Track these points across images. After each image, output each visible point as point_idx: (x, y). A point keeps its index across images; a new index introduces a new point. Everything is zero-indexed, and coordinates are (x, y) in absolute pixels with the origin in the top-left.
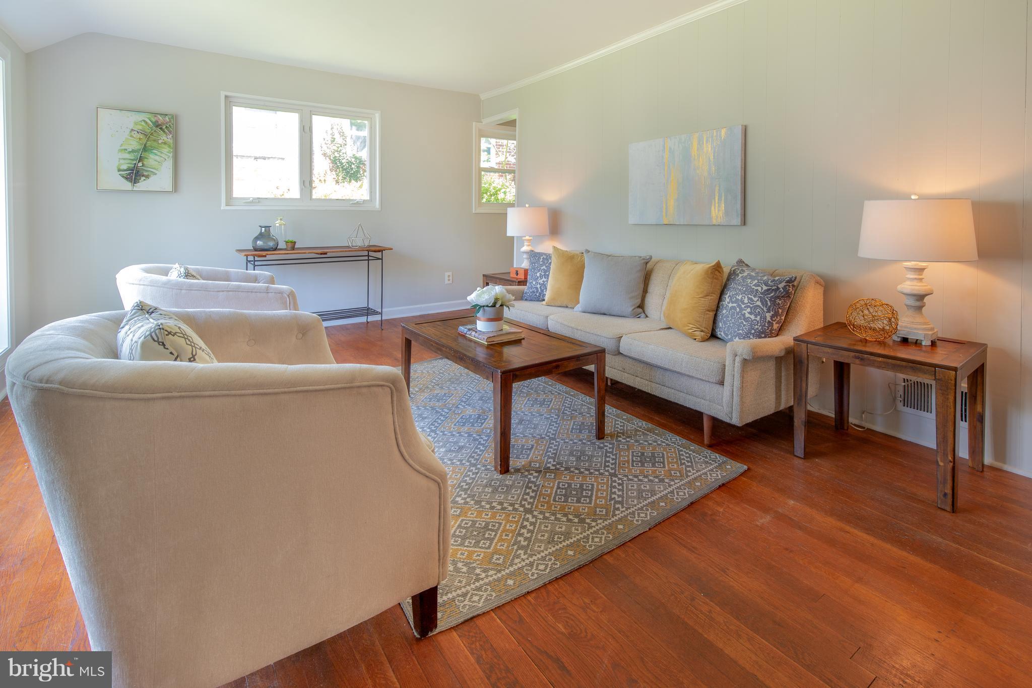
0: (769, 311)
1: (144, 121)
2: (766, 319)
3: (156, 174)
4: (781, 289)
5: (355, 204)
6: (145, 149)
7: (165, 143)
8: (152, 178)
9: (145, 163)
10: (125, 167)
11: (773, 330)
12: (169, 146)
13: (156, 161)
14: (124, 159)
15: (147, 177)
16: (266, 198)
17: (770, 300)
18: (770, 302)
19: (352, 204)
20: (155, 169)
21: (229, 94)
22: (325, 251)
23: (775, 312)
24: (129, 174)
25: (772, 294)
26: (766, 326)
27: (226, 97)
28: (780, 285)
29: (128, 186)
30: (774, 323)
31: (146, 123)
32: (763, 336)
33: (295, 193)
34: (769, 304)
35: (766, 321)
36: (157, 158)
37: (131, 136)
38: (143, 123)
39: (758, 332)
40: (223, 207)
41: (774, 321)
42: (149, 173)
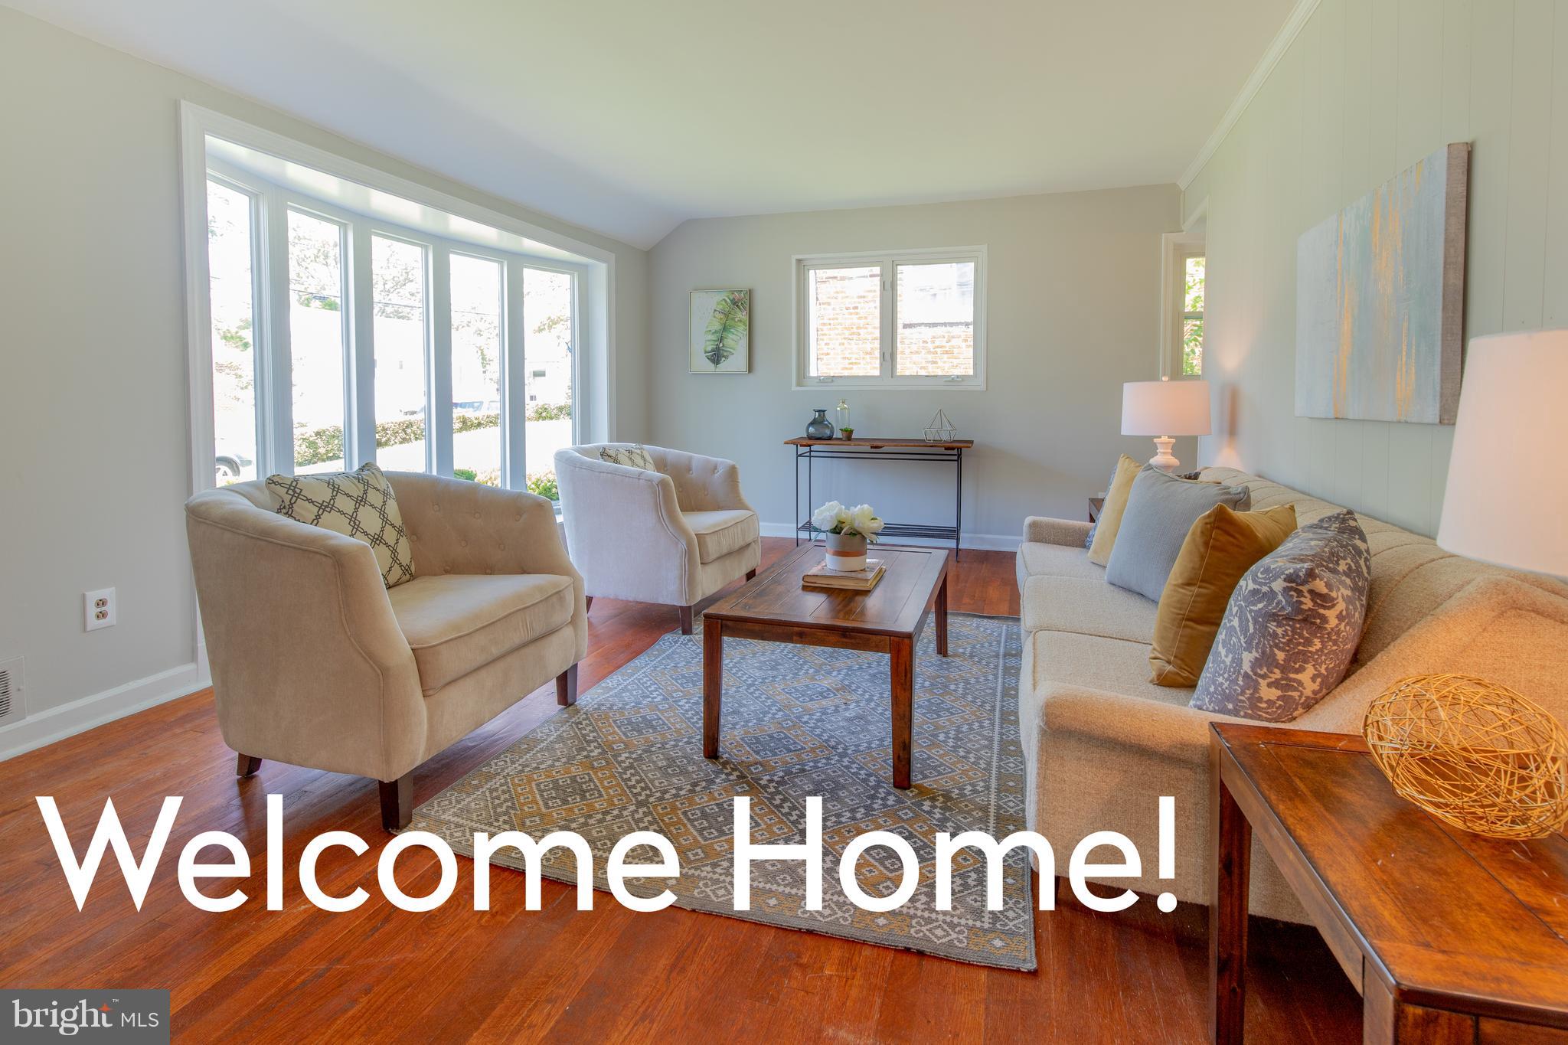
0: (1248, 649)
1: (724, 299)
2: (1241, 667)
3: (733, 354)
4: (1280, 597)
5: (949, 381)
6: (725, 329)
7: (741, 321)
8: (731, 358)
9: (725, 343)
10: (709, 348)
11: (1260, 699)
12: (744, 324)
13: (733, 340)
14: (709, 341)
15: (726, 357)
16: (841, 377)
17: (1255, 621)
18: (1254, 624)
19: (946, 381)
20: (731, 348)
21: (800, 257)
22: (880, 444)
23: (1264, 653)
24: (712, 356)
25: (1260, 606)
26: (1238, 685)
27: (799, 261)
28: (1274, 583)
29: (711, 367)
30: (1263, 683)
31: (726, 301)
32: (1230, 706)
33: (871, 367)
34: (1251, 630)
35: (1239, 672)
36: (734, 337)
37: (715, 317)
38: (723, 302)
39: (1221, 695)
40: (794, 388)
41: (1264, 677)
42: (728, 353)
